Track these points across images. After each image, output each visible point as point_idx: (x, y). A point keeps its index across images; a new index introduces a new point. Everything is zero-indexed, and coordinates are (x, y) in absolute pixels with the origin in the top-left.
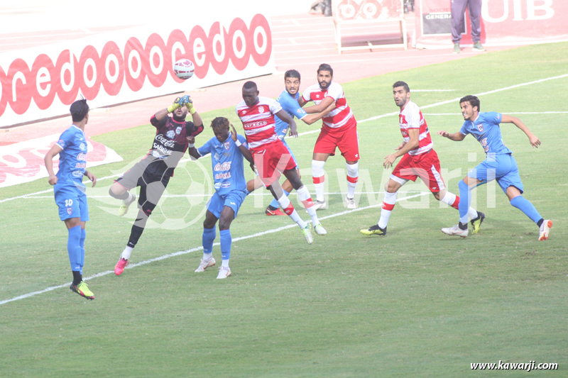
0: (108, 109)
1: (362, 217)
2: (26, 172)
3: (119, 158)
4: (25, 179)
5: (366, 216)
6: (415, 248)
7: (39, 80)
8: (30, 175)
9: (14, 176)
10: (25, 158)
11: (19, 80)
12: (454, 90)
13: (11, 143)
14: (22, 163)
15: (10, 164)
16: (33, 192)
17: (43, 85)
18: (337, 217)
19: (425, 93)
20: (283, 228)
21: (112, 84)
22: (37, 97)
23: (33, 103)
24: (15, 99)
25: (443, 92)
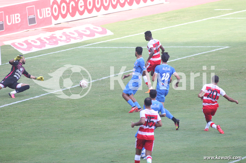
0: (105, 15)
1: (205, 56)
2: (78, 38)
3: (112, 34)
4: (78, 41)
5: (207, 55)
6: (227, 67)
7: (80, 5)
8: (80, 40)
9: (74, 39)
10: (77, 33)
11: (72, 5)
12: (233, 9)
13: (70, 28)
14: (76, 35)
15: (72, 35)
16: (82, 46)
17: (81, 7)
18: (196, 56)
19: (222, 10)
20: (176, 59)
21: (106, 7)
22: (79, 11)
23: (77, 13)
24: (71, 11)
25: (229, 10)
